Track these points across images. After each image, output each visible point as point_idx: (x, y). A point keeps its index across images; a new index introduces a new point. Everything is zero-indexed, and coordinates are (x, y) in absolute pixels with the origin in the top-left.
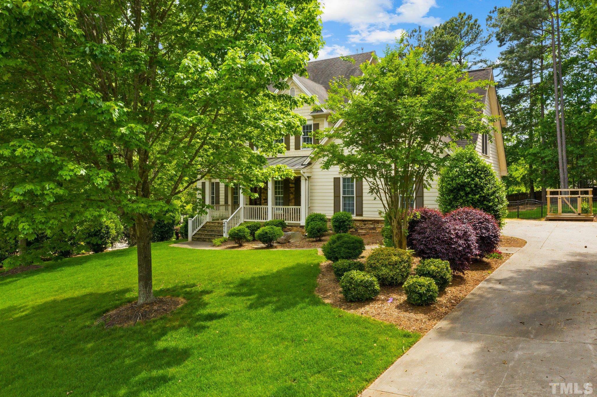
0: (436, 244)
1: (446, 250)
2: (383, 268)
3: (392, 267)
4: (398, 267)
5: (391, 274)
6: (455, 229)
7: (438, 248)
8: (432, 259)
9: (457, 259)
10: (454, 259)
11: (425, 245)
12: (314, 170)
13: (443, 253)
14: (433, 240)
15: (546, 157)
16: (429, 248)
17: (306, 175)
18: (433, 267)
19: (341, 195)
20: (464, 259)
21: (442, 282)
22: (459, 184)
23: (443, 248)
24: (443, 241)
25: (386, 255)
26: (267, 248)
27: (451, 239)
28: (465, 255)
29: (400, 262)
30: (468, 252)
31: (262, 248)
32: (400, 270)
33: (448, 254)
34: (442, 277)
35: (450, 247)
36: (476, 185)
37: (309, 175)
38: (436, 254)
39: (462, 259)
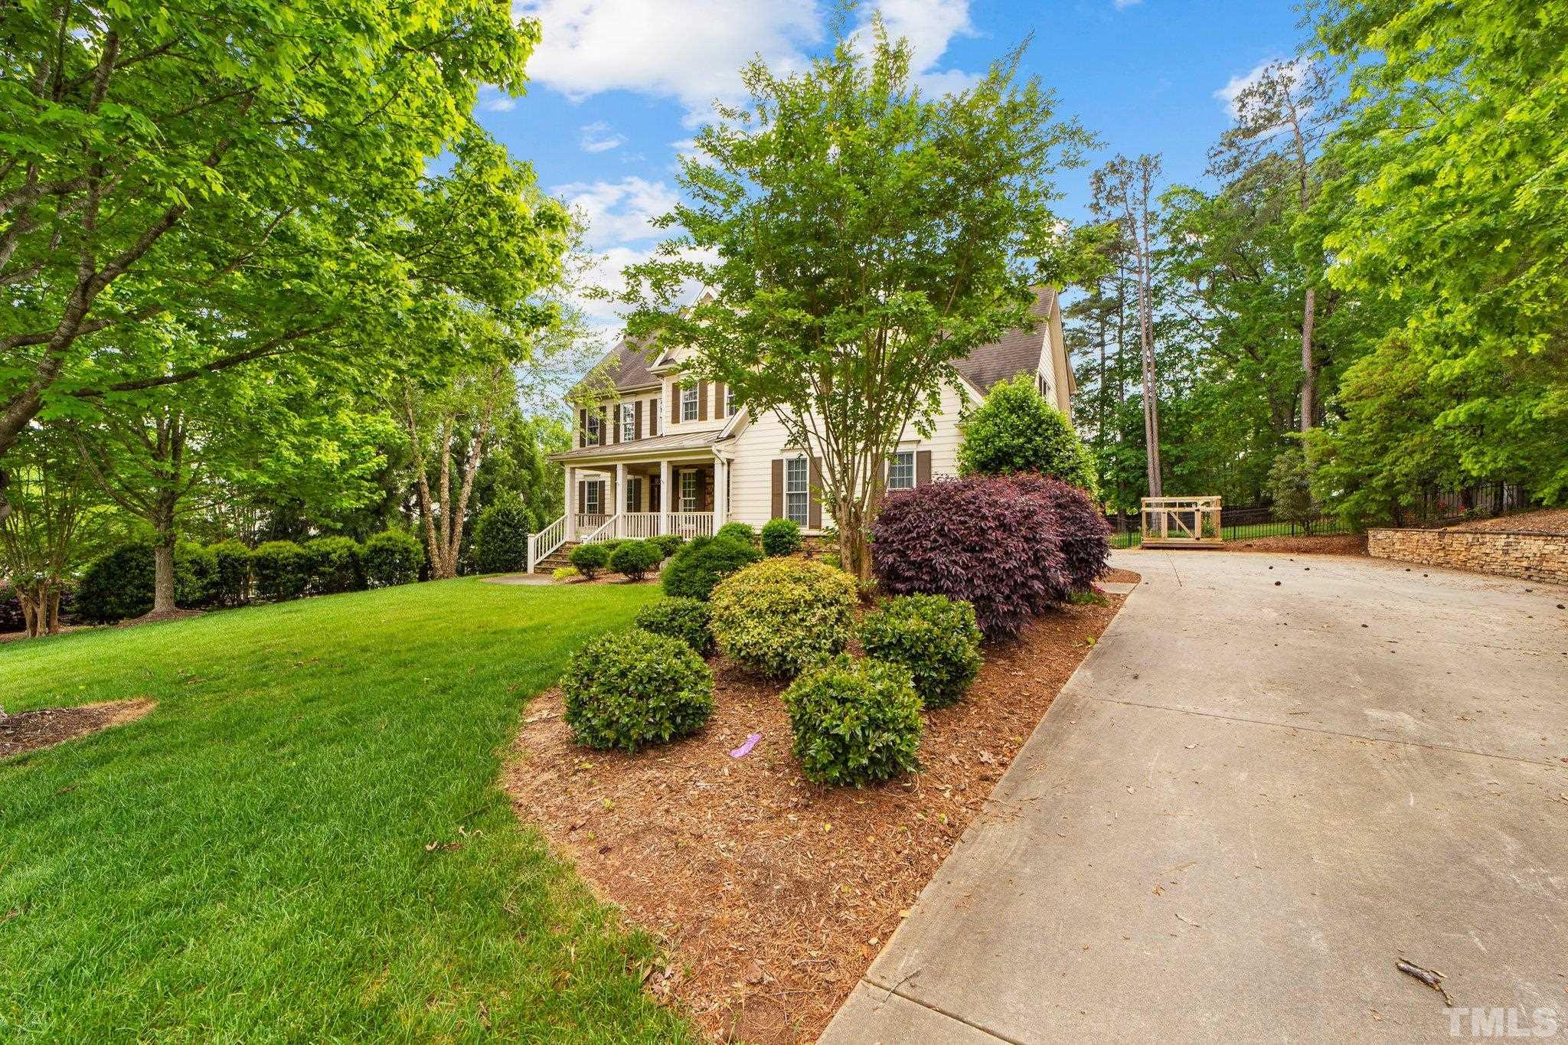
0: (932, 549)
1: (966, 567)
2: (750, 623)
3: (779, 618)
4: (803, 620)
5: (776, 642)
6: (994, 504)
7: (939, 559)
8: (917, 596)
9: (999, 598)
10: (989, 598)
11: (902, 554)
12: (738, 448)
13: (956, 579)
14: (926, 536)
15: (1126, 460)
16: (913, 563)
17: (724, 456)
18: (913, 623)
19: (785, 491)
20: (1022, 597)
21: (946, 677)
22: (1000, 450)
23: (955, 563)
24: (955, 542)
25: (767, 581)
26: (633, 581)
27: (983, 531)
28: (1024, 585)
29: (810, 605)
30: (1034, 577)
31: (623, 583)
32: (809, 629)
33: (970, 580)
34: (946, 660)
35: (977, 559)
36: (1036, 452)
37: (730, 456)
38: (934, 580)
39: (1015, 597)
